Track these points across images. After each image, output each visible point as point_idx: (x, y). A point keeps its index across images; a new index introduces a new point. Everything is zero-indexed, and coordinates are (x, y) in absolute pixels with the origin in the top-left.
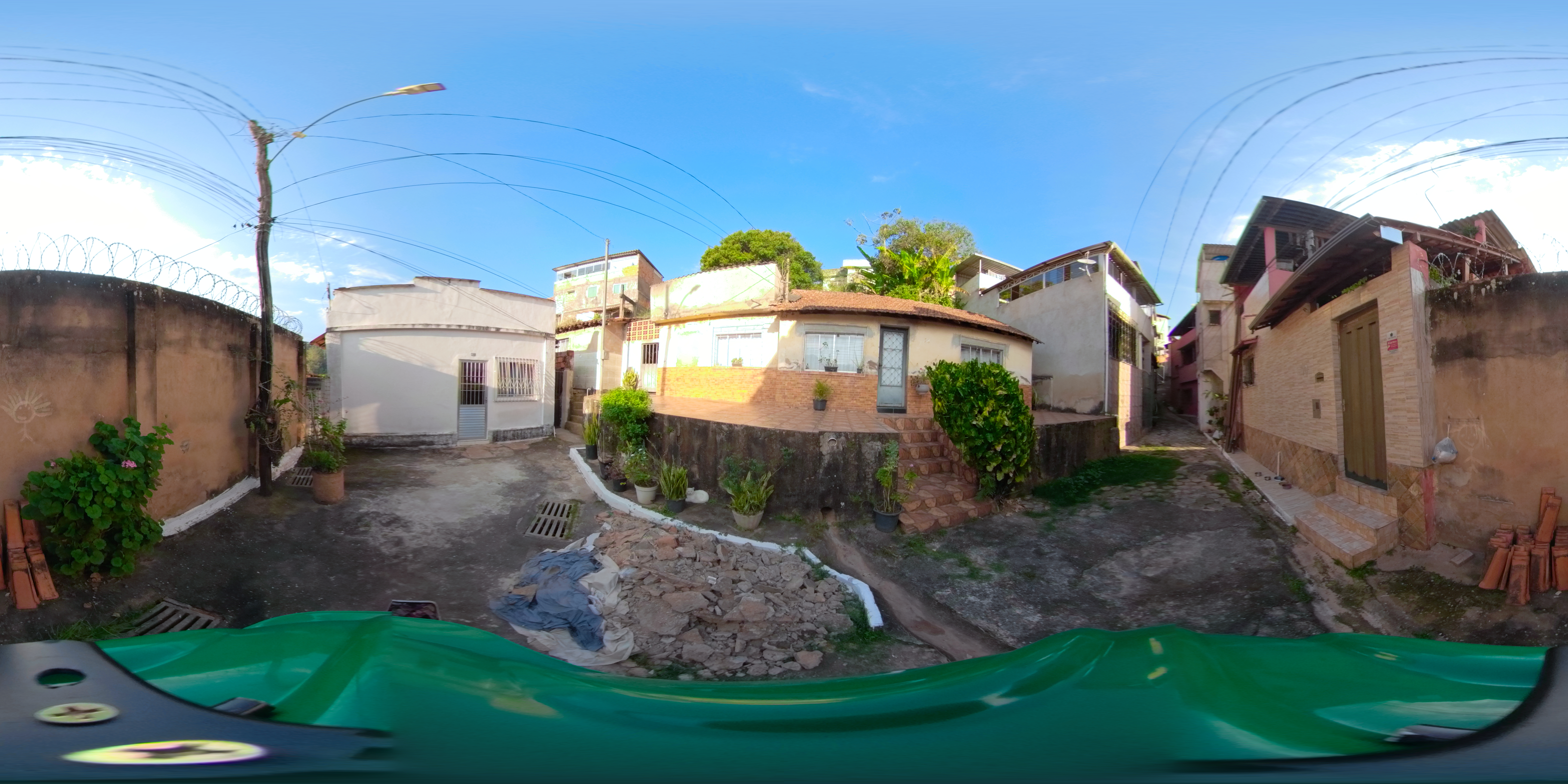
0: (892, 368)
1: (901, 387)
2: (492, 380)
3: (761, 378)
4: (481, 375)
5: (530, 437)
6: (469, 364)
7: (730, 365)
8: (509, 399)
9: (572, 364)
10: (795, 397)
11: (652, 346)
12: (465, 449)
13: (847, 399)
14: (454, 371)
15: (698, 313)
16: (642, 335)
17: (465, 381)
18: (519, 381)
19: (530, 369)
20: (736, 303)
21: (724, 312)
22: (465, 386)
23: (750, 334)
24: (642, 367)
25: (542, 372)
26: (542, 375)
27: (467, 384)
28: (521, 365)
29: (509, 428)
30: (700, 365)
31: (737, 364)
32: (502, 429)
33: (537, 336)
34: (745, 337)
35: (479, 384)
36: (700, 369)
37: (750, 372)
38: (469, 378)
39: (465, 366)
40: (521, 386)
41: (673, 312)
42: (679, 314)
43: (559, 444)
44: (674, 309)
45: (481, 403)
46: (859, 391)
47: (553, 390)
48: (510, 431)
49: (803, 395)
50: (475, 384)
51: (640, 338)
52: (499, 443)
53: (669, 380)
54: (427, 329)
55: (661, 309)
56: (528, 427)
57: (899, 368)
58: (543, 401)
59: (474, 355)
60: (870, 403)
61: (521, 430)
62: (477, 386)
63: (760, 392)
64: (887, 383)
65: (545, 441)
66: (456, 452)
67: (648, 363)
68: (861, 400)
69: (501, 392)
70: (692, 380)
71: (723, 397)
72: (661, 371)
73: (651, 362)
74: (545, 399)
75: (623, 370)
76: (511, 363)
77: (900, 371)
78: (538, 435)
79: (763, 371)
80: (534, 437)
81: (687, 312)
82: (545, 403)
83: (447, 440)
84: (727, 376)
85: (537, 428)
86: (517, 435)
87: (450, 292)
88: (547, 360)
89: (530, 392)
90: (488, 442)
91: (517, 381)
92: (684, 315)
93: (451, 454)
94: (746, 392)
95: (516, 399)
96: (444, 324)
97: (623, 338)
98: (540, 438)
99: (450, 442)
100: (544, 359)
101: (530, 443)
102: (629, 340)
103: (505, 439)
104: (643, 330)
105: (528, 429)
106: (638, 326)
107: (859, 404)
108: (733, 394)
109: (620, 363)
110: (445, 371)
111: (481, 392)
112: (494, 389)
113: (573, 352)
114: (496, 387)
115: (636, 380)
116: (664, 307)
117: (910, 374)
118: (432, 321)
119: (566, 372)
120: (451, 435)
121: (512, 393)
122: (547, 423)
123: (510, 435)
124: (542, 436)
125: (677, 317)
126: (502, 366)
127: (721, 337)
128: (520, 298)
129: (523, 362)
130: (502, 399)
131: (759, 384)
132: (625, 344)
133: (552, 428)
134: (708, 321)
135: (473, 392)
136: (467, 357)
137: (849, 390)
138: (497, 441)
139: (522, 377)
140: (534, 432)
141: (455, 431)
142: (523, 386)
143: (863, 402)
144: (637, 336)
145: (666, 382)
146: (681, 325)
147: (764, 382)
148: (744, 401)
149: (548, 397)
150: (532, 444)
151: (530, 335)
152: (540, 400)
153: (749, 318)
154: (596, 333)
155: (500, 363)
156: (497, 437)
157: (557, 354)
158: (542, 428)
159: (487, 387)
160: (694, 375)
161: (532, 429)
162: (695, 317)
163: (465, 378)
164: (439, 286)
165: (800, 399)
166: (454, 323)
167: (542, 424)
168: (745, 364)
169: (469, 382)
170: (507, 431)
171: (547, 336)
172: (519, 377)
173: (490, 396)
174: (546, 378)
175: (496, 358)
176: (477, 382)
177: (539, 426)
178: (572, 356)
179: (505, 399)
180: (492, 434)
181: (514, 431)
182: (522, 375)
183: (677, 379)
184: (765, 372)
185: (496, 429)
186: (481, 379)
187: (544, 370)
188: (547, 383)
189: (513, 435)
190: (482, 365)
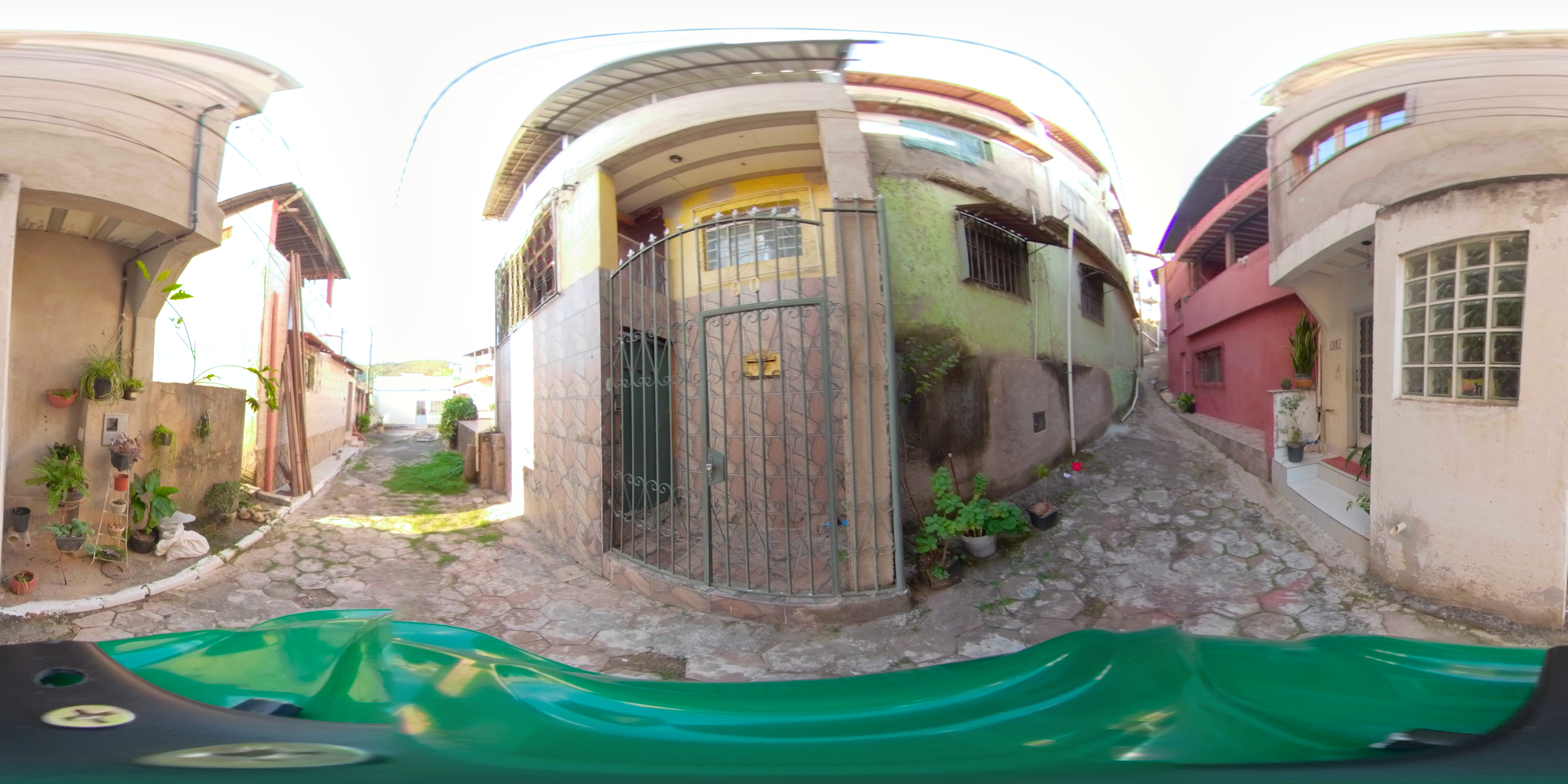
2: (426, 407)
14: (415, 404)
22: (419, 409)
35: (423, 408)
39: (419, 402)
45: (424, 414)
54: (405, 391)
110: (412, 404)
126: (431, 402)
175: (430, 396)
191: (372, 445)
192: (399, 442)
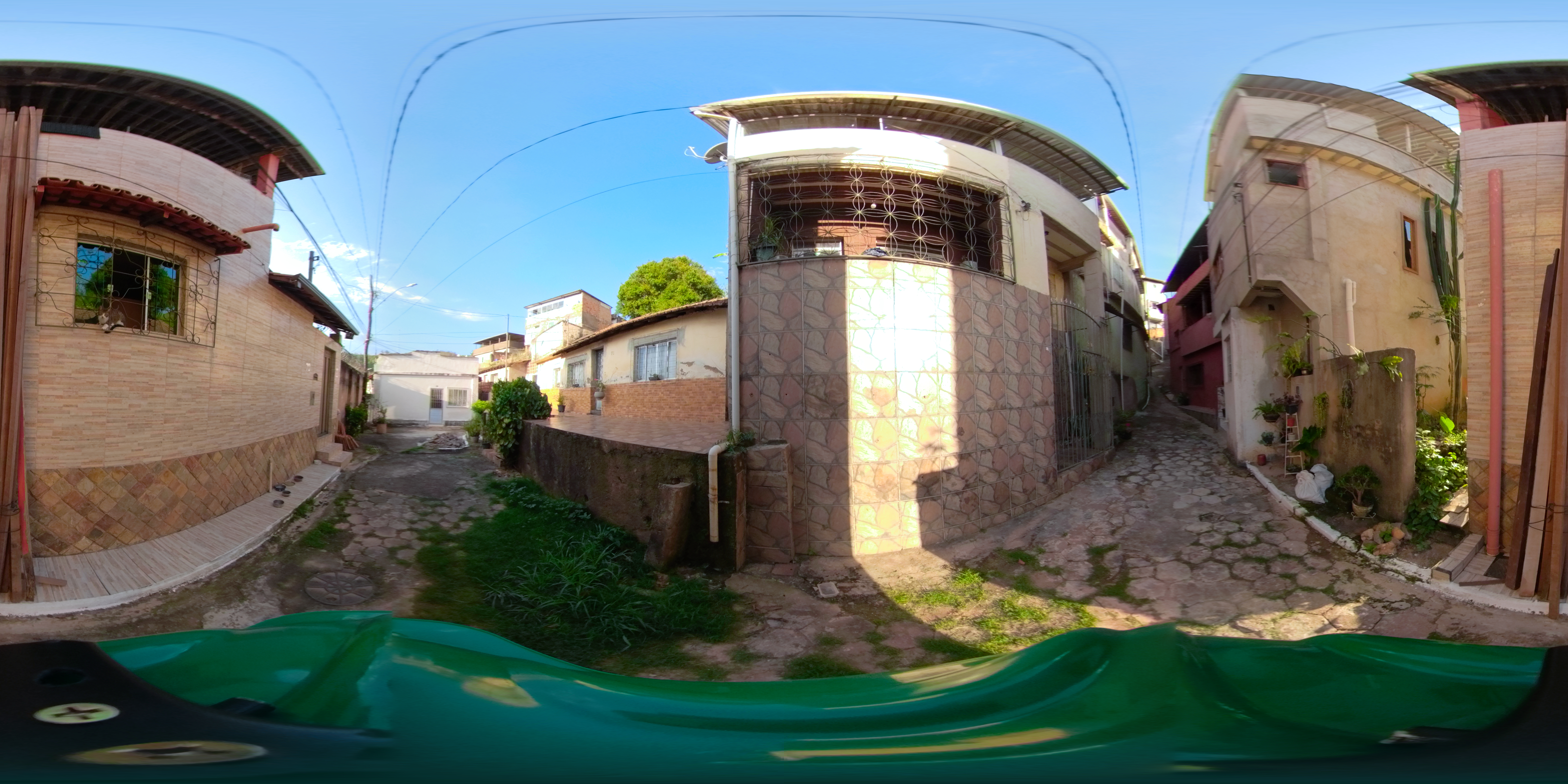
2: (445, 398)
4: (441, 395)
5: (464, 425)
6: (436, 391)
8: (454, 406)
14: (429, 393)
17: (433, 398)
18: (460, 398)
19: (465, 392)
22: (433, 400)
25: (471, 394)
26: (472, 396)
28: (461, 391)
29: (454, 420)
32: (449, 420)
33: (468, 377)
38: (435, 397)
39: (433, 392)
45: (440, 408)
54: (417, 375)
59: (437, 386)
62: (438, 400)
69: (450, 403)
74: (472, 406)
76: (455, 390)
83: (424, 424)
87: (428, 357)
88: (473, 388)
89: (464, 403)
91: (457, 399)
95: (459, 406)
96: (424, 372)
100: (470, 387)
105: (462, 421)
110: (424, 394)
111: (440, 403)
114: (447, 401)
118: (419, 371)
121: (455, 404)
126: (450, 391)
129: (461, 389)
130: (450, 406)
135: (436, 403)
136: (434, 387)
140: (465, 423)
142: (461, 400)
151: (460, 376)
157: (483, 384)
159: (443, 401)
161: (465, 421)
163: (433, 396)
164: (422, 355)
166: (429, 372)
171: (473, 376)
172: (460, 396)
173: (445, 405)
174: (474, 397)
175: (446, 388)
176: (439, 398)
177: (468, 420)
179: (452, 406)
182: (462, 396)
185: (446, 420)
186: (441, 397)
187: (473, 393)
188: (473, 400)
190: (441, 391)
191: (368, 459)
192: (413, 453)
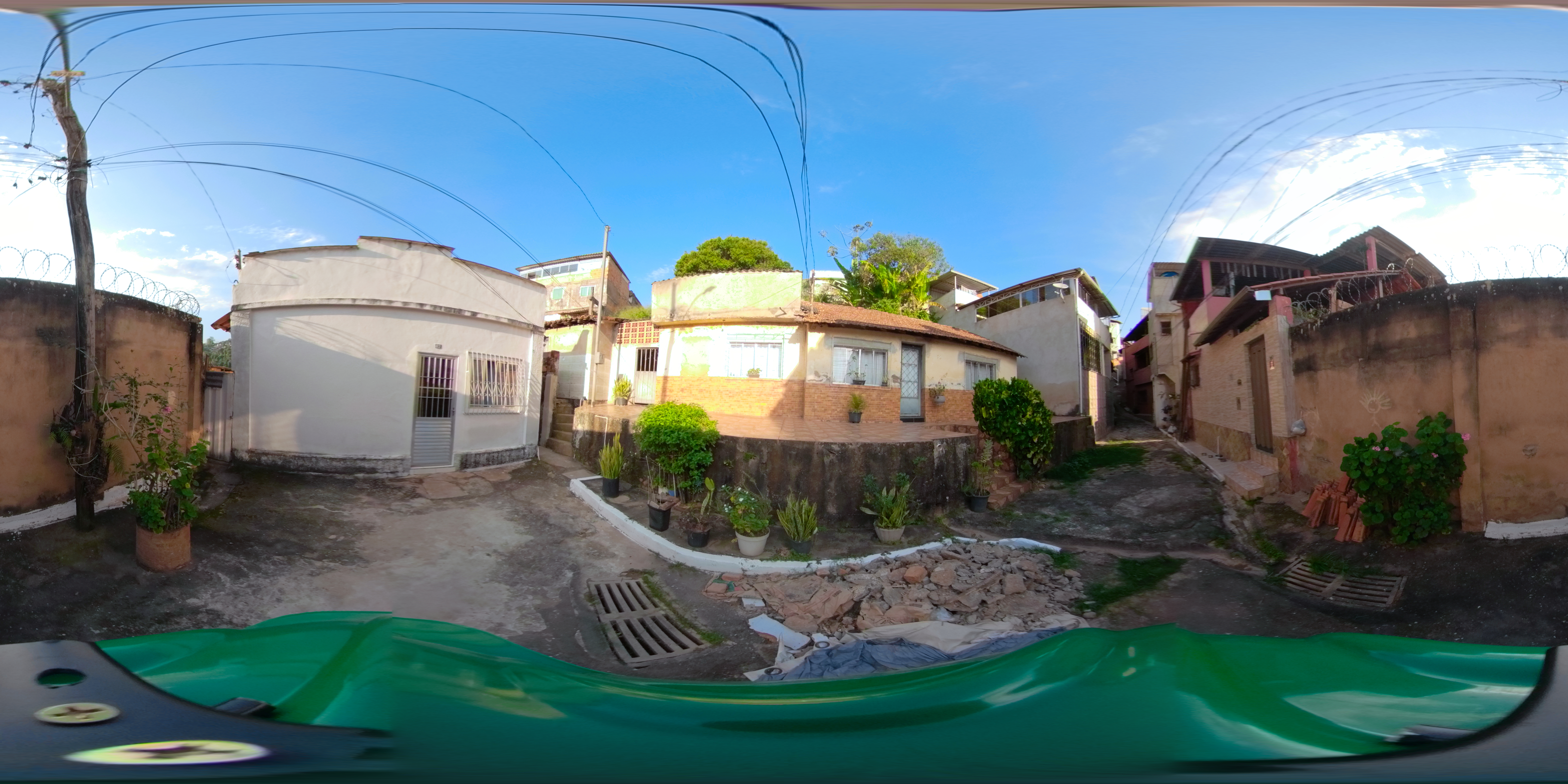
0: (910, 381)
1: (918, 398)
2: (461, 385)
3: (781, 390)
4: (448, 376)
5: (509, 461)
6: (432, 359)
7: (745, 376)
8: (485, 410)
9: (556, 367)
10: (825, 410)
11: (648, 351)
12: (420, 481)
13: (874, 411)
14: (410, 368)
15: (713, 316)
16: (637, 338)
17: (425, 384)
18: (499, 386)
19: (513, 371)
20: (758, 309)
21: (743, 318)
22: (425, 389)
23: (768, 344)
24: (636, 374)
25: (527, 375)
26: (527, 379)
27: (428, 387)
28: (502, 365)
29: (483, 450)
30: (711, 374)
31: (754, 374)
32: (474, 451)
33: (522, 328)
34: (761, 347)
35: (445, 388)
36: (711, 379)
37: (770, 384)
38: (431, 380)
39: (427, 362)
40: (501, 393)
41: (681, 313)
42: (689, 316)
43: (547, 470)
44: (682, 311)
45: (446, 416)
46: (884, 403)
47: (539, 399)
48: (484, 453)
49: (833, 408)
50: (439, 388)
51: (634, 342)
52: (469, 470)
53: (671, 391)
54: (372, 307)
55: (666, 309)
56: (507, 447)
57: (915, 382)
58: (526, 414)
59: (440, 347)
60: (894, 413)
61: (498, 452)
62: (442, 391)
63: (781, 405)
64: (906, 395)
65: (529, 466)
66: (409, 486)
67: (643, 370)
68: (887, 411)
69: (474, 401)
70: (701, 391)
71: (739, 411)
72: (661, 380)
73: (647, 370)
74: (529, 411)
75: (613, 378)
76: (489, 362)
77: (916, 384)
78: (518, 459)
79: (784, 383)
80: (513, 460)
81: (698, 314)
82: (528, 417)
83: (396, 467)
84: (743, 387)
85: (518, 449)
86: (493, 459)
87: (413, 258)
88: (533, 359)
89: (510, 403)
90: (454, 469)
91: (496, 386)
92: (694, 318)
93: (400, 489)
94: (765, 405)
95: (494, 411)
96: (400, 301)
97: (613, 340)
98: (521, 463)
99: (400, 469)
100: (530, 360)
101: (510, 469)
102: (620, 342)
103: (477, 464)
104: (638, 333)
105: (507, 450)
106: (631, 328)
107: (885, 415)
108: (750, 407)
109: (608, 370)
110: (397, 368)
111: (447, 401)
112: (465, 396)
113: (558, 353)
114: (469, 394)
115: (630, 391)
116: (669, 307)
117: (927, 387)
118: (381, 298)
119: (550, 378)
120: (402, 460)
121: (487, 402)
122: (530, 443)
123: (483, 459)
124: (523, 459)
125: (686, 319)
126: (475, 366)
127: (734, 344)
128: (504, 277)
129: (504, 360)
130: (476, 410)
131: (780, 397)
132: (615, 348)
133: (535, 448)
134: (723, 327)
135: (435, 400)
136: (431, 348)
137: (876, 402)
138: (466, 467)
139: (503, 381)
140: (514, 454)
141: (406, 453)
142: (504, 393)
143: (889, 413)
144: (630, 338)
145: (668, 393)
146: (687, 329)
147: (785, 395)
148: (763, 415)
149: (533, 408)
150: (514, 471)
151: (515, 327)
152: (523, 412)
153: (769, 327)
154: (585, 333)
155: (475, 361)
156: (466, 462)
157: (545, 354)
158: (524, 448)
159: (456, 393)
160: (703, 386)
161: (512, 450)
162: (707, 322)
163: (425, 379)
164: (395, 250)
165: (830, 412)
166: (412, 302)
167: (524, 443)
168: (762, 376)
169: (431, 385)
170: (479, 454)
171: (535, 329)
172: (498, 381)
173: (460, 407)
174: (531, 384)
175: (470, 353)
176: (442, 385)
177: (520, 446)
178: (557, 358)
179: (480, 410)
180: (459, 458)
181: (489, 453)
182: (501, 379)
183: (682, 390)
184: (786, 385)
185: (466, 451)
186: (448, 381)
187: (530, 374)
188: (532, 391)
189: (488, 460)
190: (449, 361)
